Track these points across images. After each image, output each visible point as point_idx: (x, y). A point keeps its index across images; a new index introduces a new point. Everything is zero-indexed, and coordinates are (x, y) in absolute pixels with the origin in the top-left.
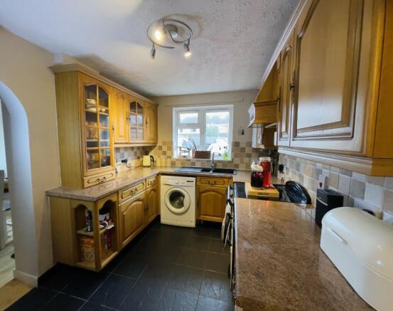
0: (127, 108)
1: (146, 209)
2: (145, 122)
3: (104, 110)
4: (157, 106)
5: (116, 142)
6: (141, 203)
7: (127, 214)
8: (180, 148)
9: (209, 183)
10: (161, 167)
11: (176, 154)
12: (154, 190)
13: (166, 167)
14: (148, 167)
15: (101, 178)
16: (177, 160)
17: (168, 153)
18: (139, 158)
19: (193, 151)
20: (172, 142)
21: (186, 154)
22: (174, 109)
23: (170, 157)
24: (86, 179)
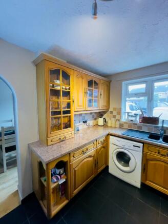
0: (85, 85)
1: (96, 163)
2: (99, 95)
3: (67, 88)
4: (110, 82)
5: (76, 110)
6: (91, 159)
7: (78, 169)
8: (128, 113)
9: (159, 153)
10: (111, 127)
11: (124, 118)
12: (104, 147)
13: (115, 127)
14: (101, 126)
15: (62, 138)
16: (125, 123)
17: (118, 117)
18: (96, 119)
19: (141, 116)
20: (121, 108)
21: (133, 119)
22: (123, 83)
23: (119, 120)
24: (49, 139)
